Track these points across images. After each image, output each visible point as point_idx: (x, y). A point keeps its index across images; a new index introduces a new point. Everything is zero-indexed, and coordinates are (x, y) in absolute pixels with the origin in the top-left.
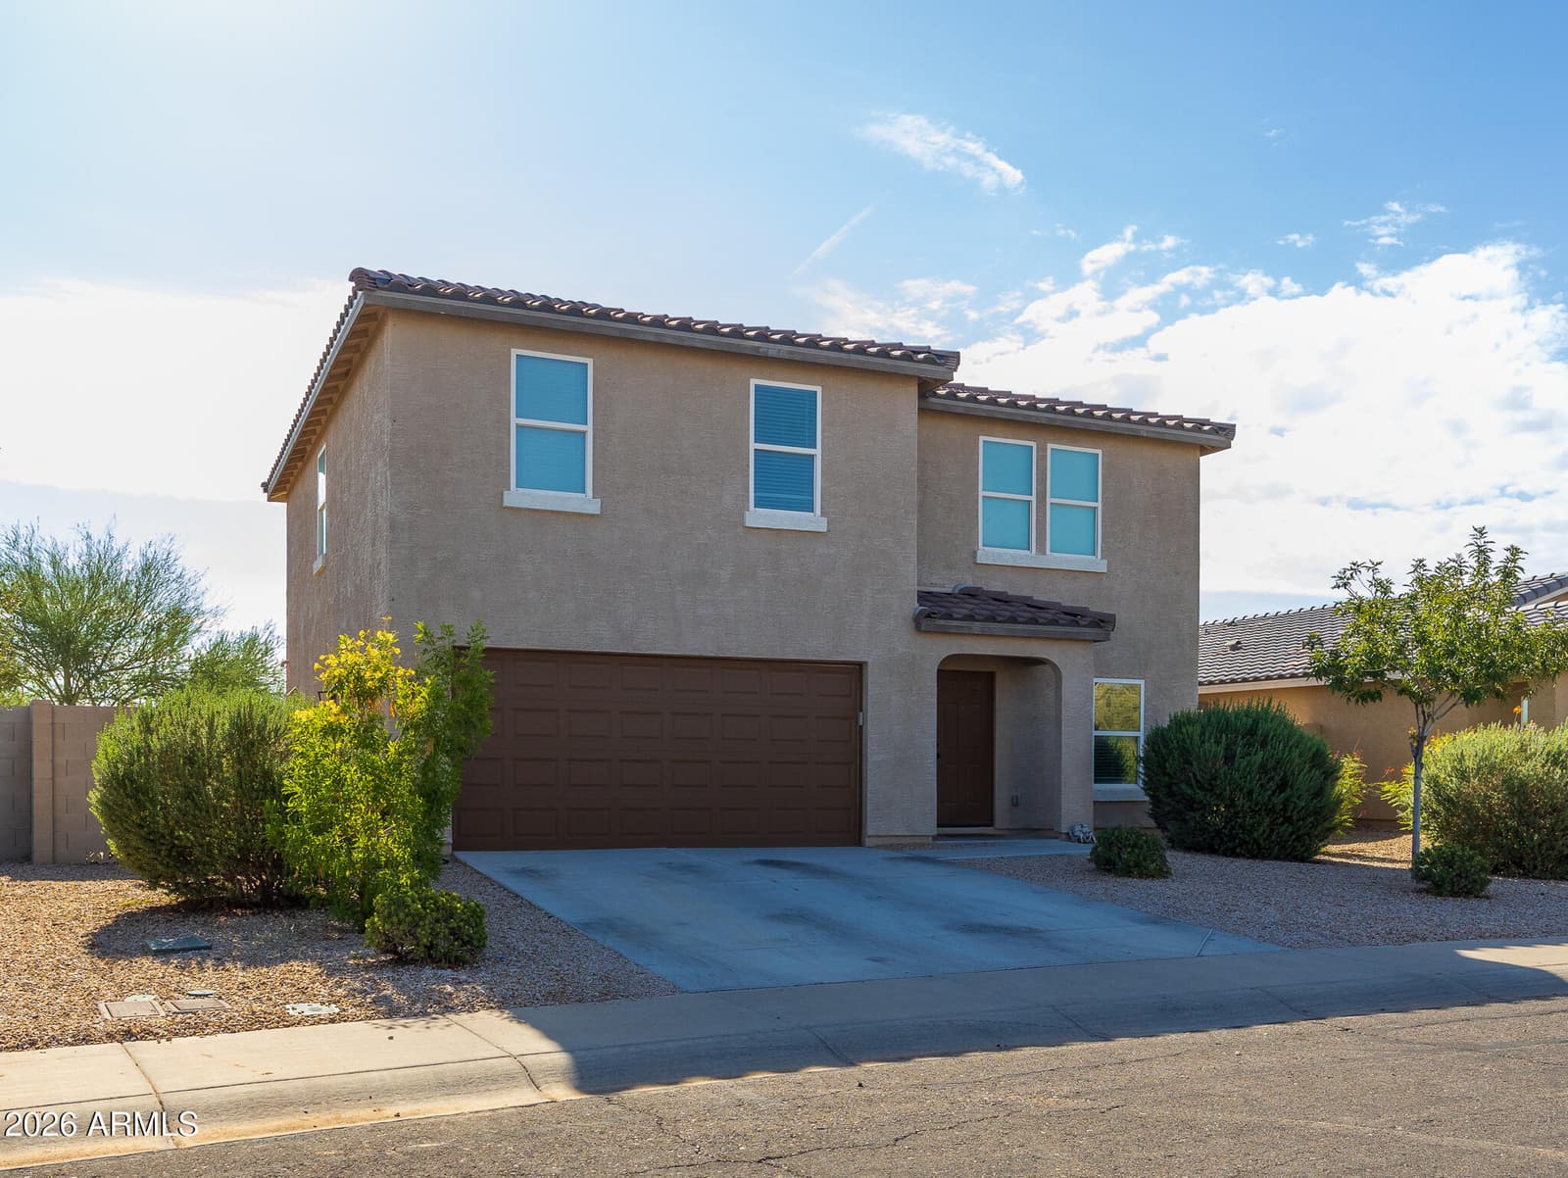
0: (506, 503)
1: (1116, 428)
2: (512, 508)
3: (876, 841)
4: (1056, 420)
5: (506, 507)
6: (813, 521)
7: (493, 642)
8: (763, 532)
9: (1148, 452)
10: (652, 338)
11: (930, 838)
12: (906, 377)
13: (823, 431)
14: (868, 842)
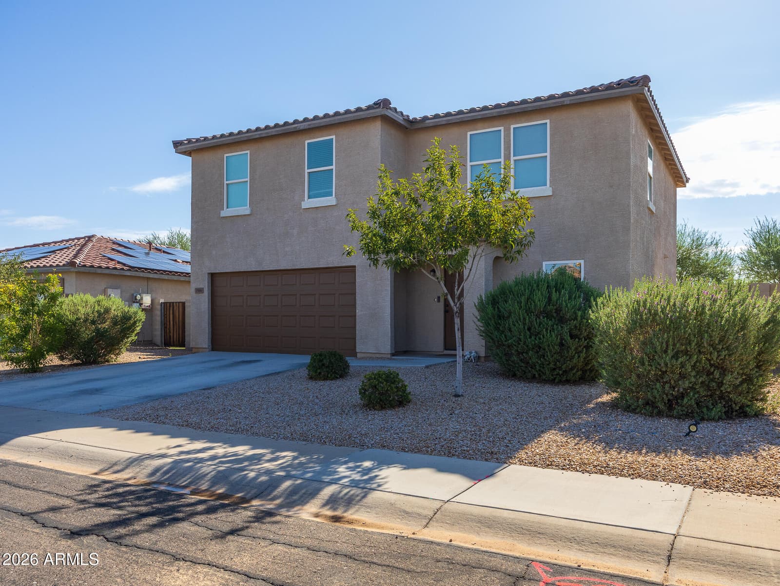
0: (221, 216)
1: (546, 104)
2: (224, 217)
3: (363, 355)
4: (503, 111)
5: (222, 217)
6: (330, 201)
7: (219, 270)
8: (311, 210)
9: (586, 112)
10: (258, 136)
11: (389, 355)
12: (374, 118)
13: (336, 156)
14: (359, 355)
